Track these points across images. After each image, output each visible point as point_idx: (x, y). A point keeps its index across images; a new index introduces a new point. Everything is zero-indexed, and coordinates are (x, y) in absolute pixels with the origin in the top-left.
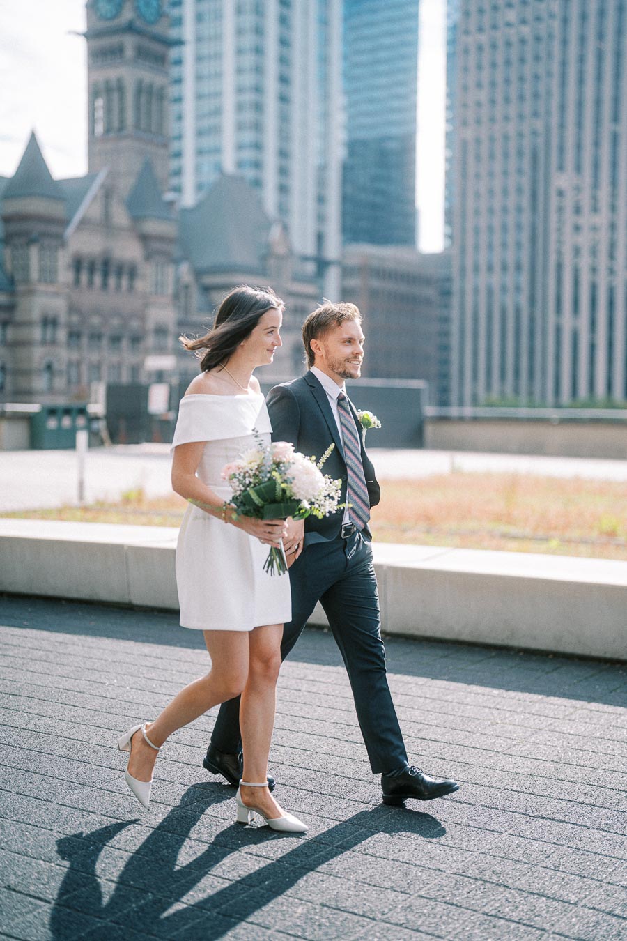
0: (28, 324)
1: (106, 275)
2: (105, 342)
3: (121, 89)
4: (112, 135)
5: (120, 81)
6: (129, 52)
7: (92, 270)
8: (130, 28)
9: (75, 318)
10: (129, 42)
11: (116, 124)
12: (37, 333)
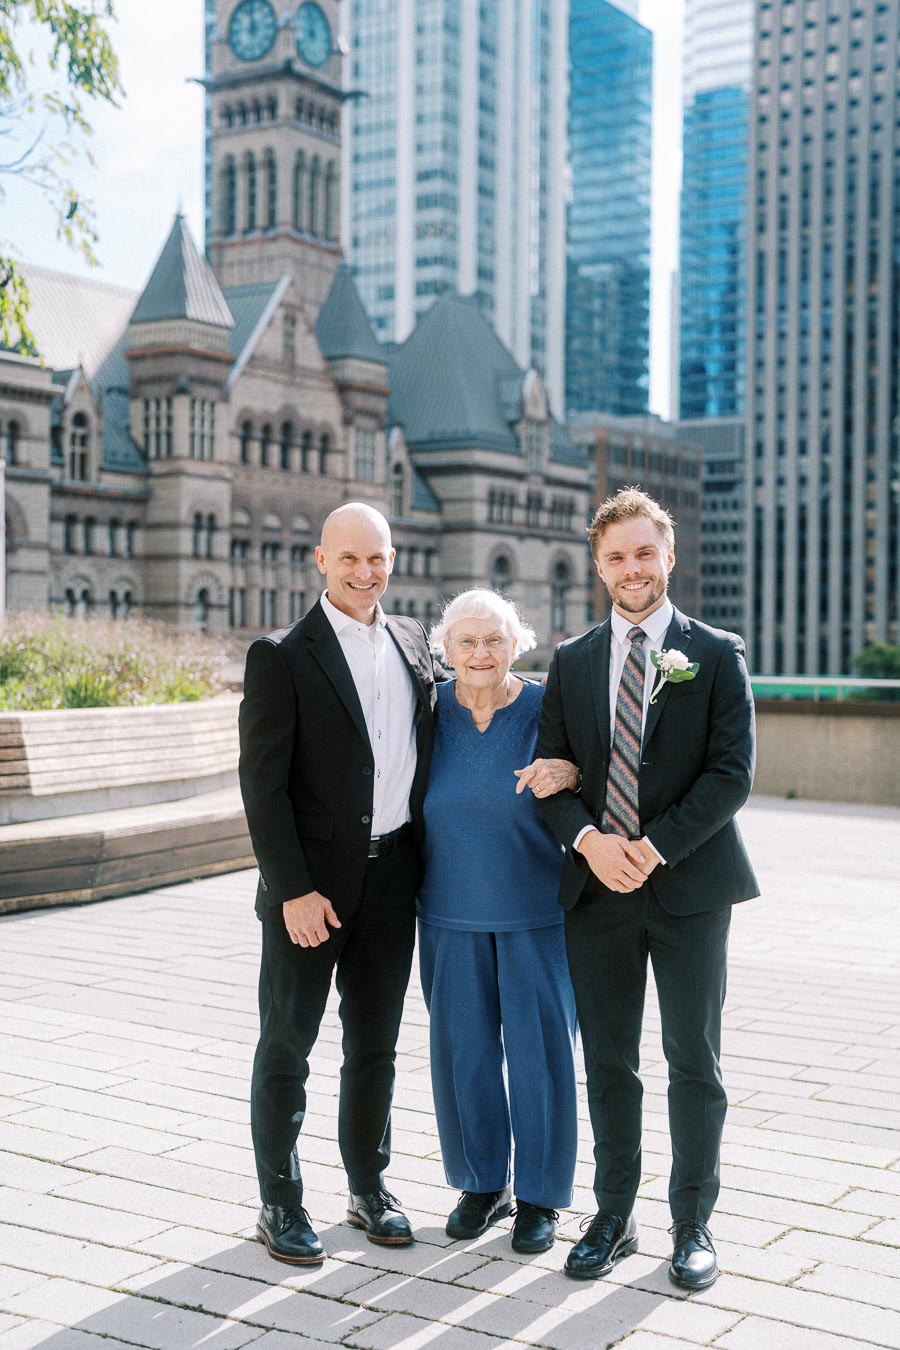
0: (174, 526)
1: (285, 448)
2: (284, 556)
3: (271, 165)
4: (257, 235)
5: (269, 151)
6: (285, 108)
7: (266, 442)
8: (287, 72)
9: (242, 518)
10: (286, 93)
11: (261, 219)
12: (185, 541)
